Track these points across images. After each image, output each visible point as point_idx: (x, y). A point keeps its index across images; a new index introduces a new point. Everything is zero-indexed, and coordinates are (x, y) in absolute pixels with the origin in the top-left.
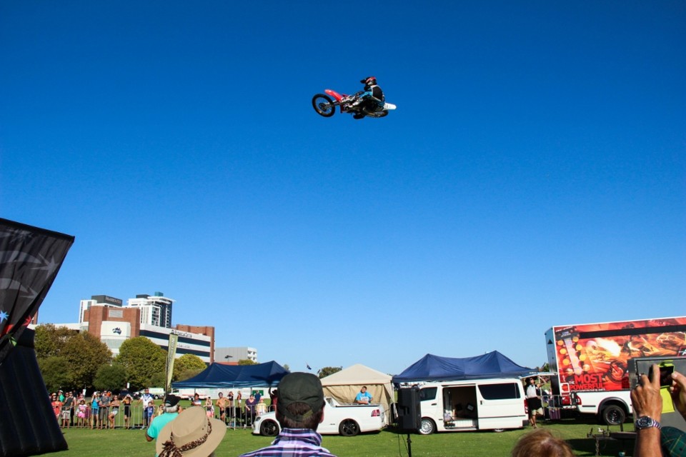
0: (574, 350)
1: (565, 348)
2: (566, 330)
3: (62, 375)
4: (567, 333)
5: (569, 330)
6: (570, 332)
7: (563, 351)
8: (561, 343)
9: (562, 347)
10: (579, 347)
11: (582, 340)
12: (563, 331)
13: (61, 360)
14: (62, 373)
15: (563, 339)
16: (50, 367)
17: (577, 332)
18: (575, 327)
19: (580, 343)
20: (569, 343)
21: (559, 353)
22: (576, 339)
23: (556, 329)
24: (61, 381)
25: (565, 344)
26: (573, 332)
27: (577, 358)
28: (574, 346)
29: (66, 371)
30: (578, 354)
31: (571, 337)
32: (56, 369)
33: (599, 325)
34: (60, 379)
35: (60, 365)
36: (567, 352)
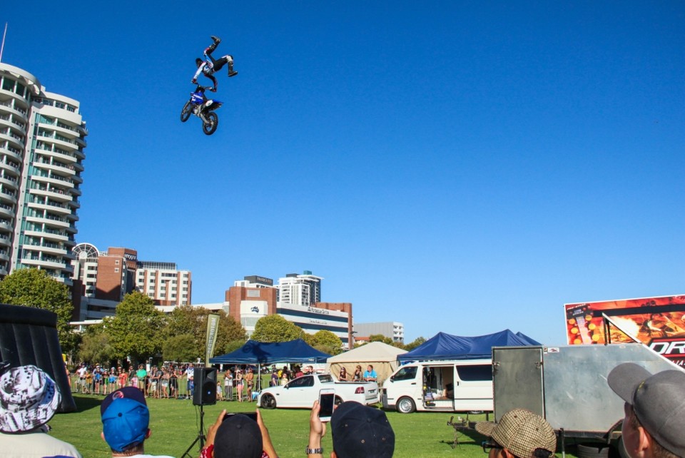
0: (586, 329)
1: (577, 327)
2: (578, 308)
3: (189, 351)
4: (580, 311)
5: (581, 308)
6: (582, 310)
7: (574, 331)
8: (572, 321)
9: (574, 326)
10: (592, 326)
11: (596, 319)
12: (576, 309)
13: (189, 338)
14: (189, 349)
15: (575, 318)
16: (179, 344)
17: (591, 310)
18: (589, 305)
19: (594, 322)
20: (581, 322)
21: (570, 332)
22: (589, 318)
23: (567, 306)
24: (189, 357)
25: (576, 323)
26: (586, 310)
27: (589, 338)
28: (587, 325)
29: (193, 347)
30: (591, 334)
31: (584, 315)
32: (184, 346)
33: (615, 302)
34: (187, 354)
35: (187, 342)
36: (579, 332)
